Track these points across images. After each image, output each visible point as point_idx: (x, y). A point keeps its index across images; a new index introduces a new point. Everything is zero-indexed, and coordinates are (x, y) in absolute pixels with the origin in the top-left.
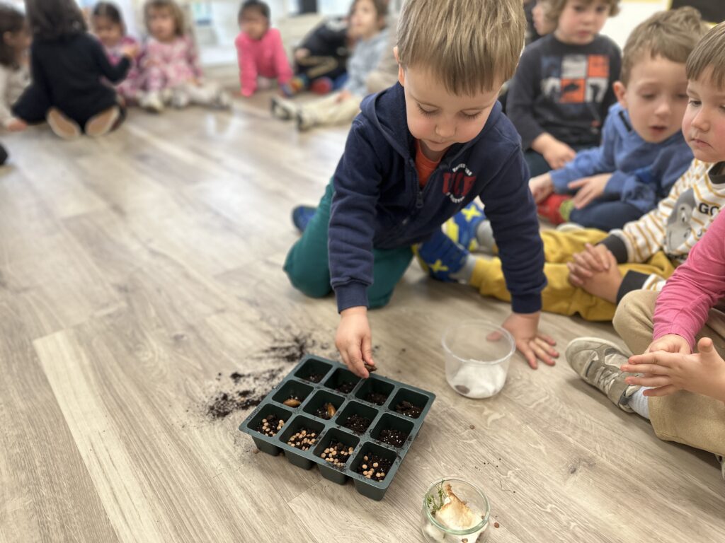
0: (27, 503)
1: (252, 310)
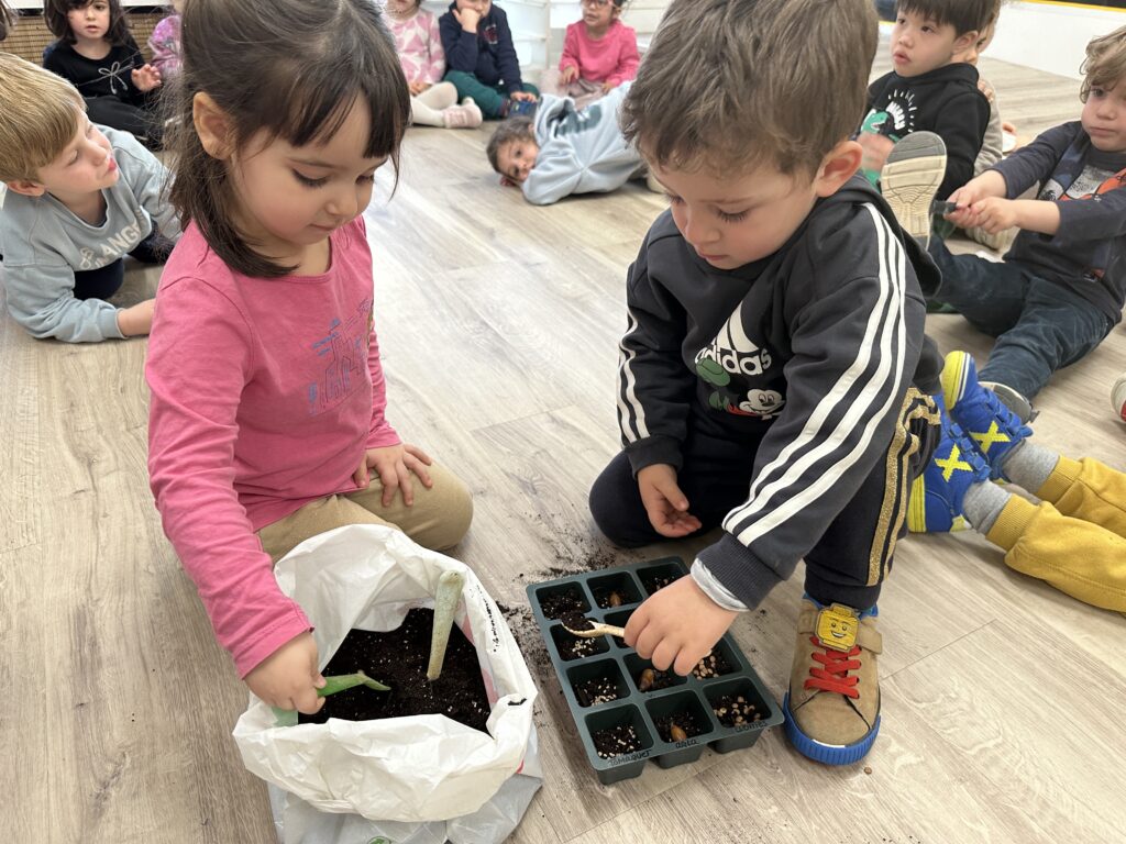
0: (185, 765)
1: (527, 498)
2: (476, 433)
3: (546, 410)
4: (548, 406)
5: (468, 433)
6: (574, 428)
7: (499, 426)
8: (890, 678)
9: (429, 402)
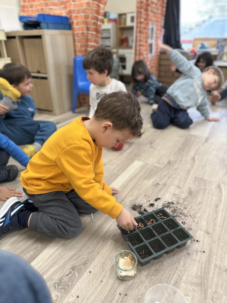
1: (186, 195)
2: (196, 178)
3: (220, 182)
4: (222, 182)
5: (194, 176)
6: (221, 190)
7: (203, 180)
8: (214, 291)
9: (195, 167)
